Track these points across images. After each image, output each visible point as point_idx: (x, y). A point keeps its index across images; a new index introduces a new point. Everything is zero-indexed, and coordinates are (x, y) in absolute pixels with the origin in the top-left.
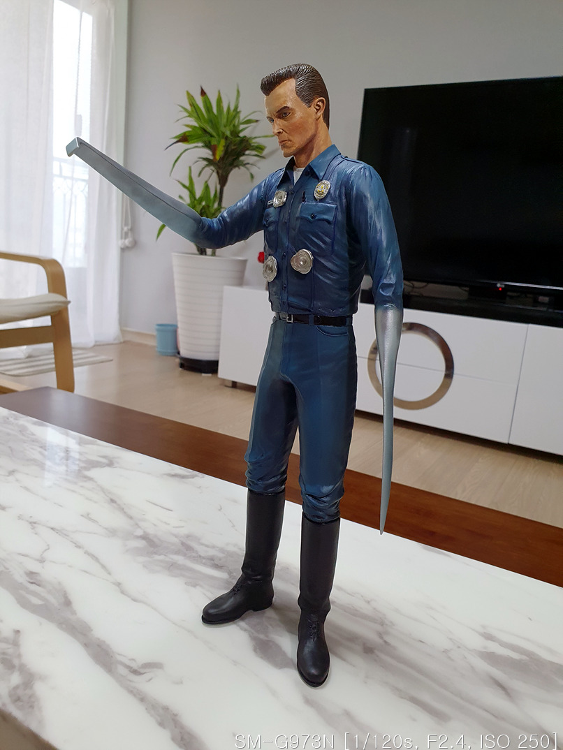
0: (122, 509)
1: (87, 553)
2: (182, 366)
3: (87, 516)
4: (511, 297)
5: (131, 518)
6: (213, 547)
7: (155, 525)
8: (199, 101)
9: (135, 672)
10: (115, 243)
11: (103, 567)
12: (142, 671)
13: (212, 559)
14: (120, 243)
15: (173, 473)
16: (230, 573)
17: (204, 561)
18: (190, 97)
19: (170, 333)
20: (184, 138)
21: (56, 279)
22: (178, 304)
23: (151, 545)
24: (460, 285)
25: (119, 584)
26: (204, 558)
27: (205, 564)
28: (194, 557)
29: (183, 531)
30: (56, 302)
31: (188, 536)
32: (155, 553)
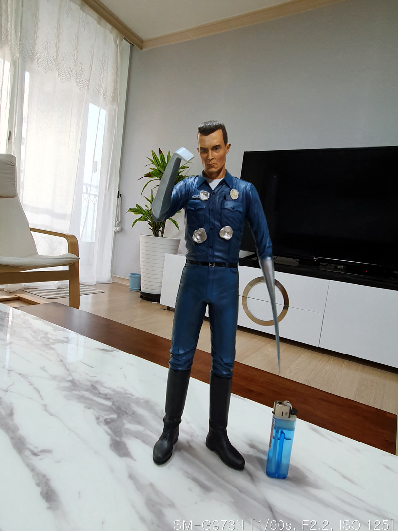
0: (65, 366)
1: (34, 388)
2: (141, 297)
3: (43, 369)
4: (323, 265)
5: (68, 370)
6: (109, 388)
7: (80, 375)
8: (158, 156)
9: (35, 454)
10: (111, 229)
11: (41, 396)
12: (39, 454)
13: (106, 394)
14: (114, 229)
15: (102, 348)
16: (113, 403)
17: (101, 395)
18: (153, 154)
19: (137, 278)
20: (149, 175)
21: (73, 246)
22: (141, 263)
23: (74, 385)
24: (294, 258)
25: (45, 406)
26: (101, 394)
27: (100, 397)
28: (96, 393)
29: (96, 379)
30: (71, 258)
31: (97, 382)
32: (74, 390)
